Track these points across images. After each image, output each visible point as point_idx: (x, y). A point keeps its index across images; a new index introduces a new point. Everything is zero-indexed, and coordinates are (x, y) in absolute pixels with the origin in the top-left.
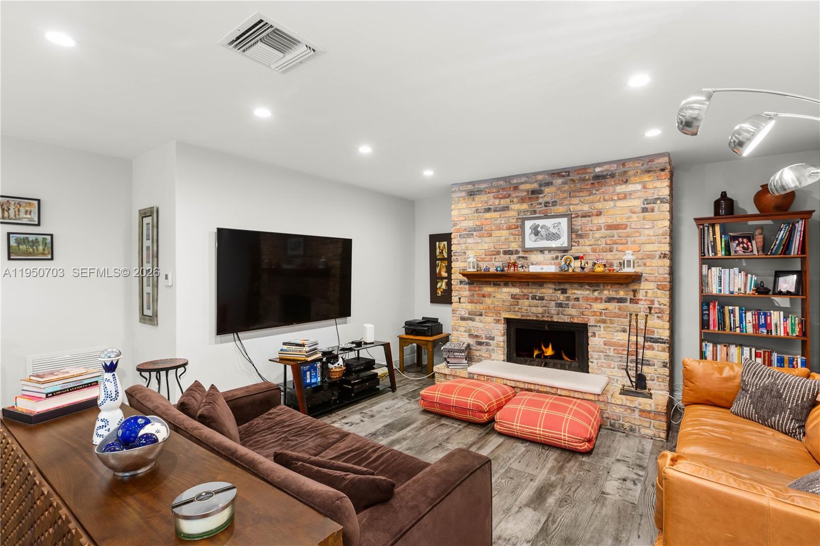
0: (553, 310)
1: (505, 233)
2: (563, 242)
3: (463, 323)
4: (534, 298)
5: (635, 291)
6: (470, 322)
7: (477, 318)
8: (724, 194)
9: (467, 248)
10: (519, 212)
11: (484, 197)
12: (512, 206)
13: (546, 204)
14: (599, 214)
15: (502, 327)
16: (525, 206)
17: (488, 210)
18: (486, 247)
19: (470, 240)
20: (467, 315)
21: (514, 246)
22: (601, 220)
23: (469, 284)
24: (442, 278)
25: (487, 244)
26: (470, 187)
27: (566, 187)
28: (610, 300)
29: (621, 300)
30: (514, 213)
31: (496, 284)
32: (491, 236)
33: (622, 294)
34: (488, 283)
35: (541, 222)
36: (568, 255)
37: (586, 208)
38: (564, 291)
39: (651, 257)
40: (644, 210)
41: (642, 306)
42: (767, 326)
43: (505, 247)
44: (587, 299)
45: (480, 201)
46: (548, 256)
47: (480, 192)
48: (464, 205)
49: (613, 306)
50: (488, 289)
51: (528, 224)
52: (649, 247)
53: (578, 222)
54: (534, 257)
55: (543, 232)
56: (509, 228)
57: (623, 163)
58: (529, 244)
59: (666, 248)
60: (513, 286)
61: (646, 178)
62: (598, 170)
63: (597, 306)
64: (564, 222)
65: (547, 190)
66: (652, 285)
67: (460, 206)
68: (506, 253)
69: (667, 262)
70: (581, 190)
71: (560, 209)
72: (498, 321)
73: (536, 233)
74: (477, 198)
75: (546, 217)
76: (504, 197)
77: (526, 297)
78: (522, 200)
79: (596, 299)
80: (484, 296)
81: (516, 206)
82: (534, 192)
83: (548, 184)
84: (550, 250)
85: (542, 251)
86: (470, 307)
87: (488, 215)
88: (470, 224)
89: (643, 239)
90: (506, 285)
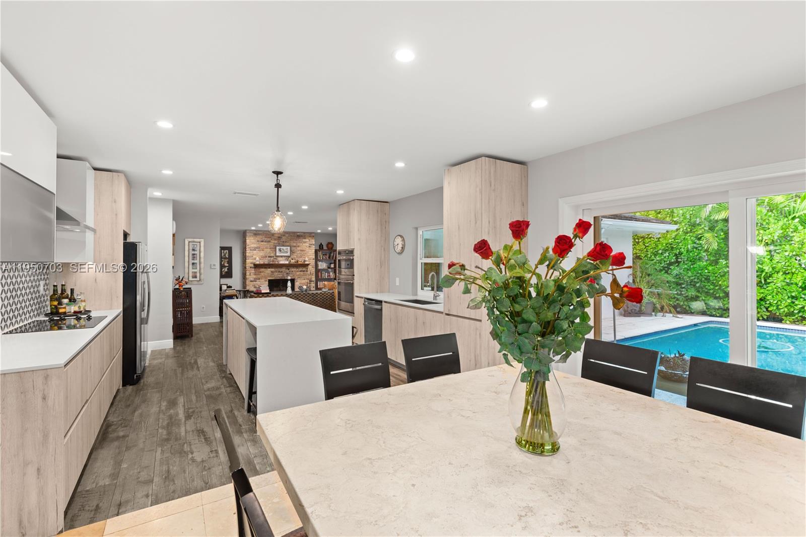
0: (285, 275)
1: (269, 250)
2: (288, 254)
3: (252, 283)
4: (279, 272)
5: (307, 269)
6: (254, 282)
7: (258, 280)
8: (321, 244)
9: (253, 255)
10: (274, 243)
11: (261, 237)
12: (271, 241)
13: (283, 242)
14: (298, 247)
15: (267, 283)
16: (276, 242)
17: (262, 241)
18: (261, 254)
19: (255, 252)
20: (253, 280)
21: (272, 255)
22: (299, 248)
23: (254, 268)
24: (225, 267)
25: (262, 254)
26: (255, 232)
27: (289, 238)
28: (301, 271)
29: (304, 271)
30: (273, 244)
31: (265, 268)
32: (263, 250)
33: (304, 269)
34: (262, 268)
35: (282, 247)
36: (290, 259)
37: (295, 244)
38: (289, 269)
39: (311, 259)
40: (309, 247)
41: (309, 272)
42: (329, 276)
43: (269, 255)
44: (295, 271)
45: (259, 238)
46: (284, 258)
47: (259, 234)
48: (253, 238)
49: (302, 273)
50: (262, 270)
51: (278, 248)
52: (310, 257)
53: (293, 248)
54: (279, 259)
55: (282, 251)
56: (270, 248)
57: (304, 233)
58: (278, 254)
59: (314, 257)
60: (272, 268)
61: (310, 238)
62: (298, 234)
63: (298, 273)
64: (289, 248)
65: (283, 237)
66: (311, 267)
67: (250, 238)
68: (269, 257)
69: (314, 260)
70: (293, 239)
71: (288, 244)
72: (266, 281)
73: (280, 251)
74: (258, 236)
75: (283, 246)
76: (268, 238)
77: (276, 272)
78: (275, 240)
79: (297, 271)
80: (261, 272)
81: (273, 241)
82: (279, 237)
83: (284, 236)
84: (284, 256)
85: (282, 256)
86: (254, 276)
87: (262, 243)
88: (255, 246)
89: (309, 254)
90: (269, 268)
